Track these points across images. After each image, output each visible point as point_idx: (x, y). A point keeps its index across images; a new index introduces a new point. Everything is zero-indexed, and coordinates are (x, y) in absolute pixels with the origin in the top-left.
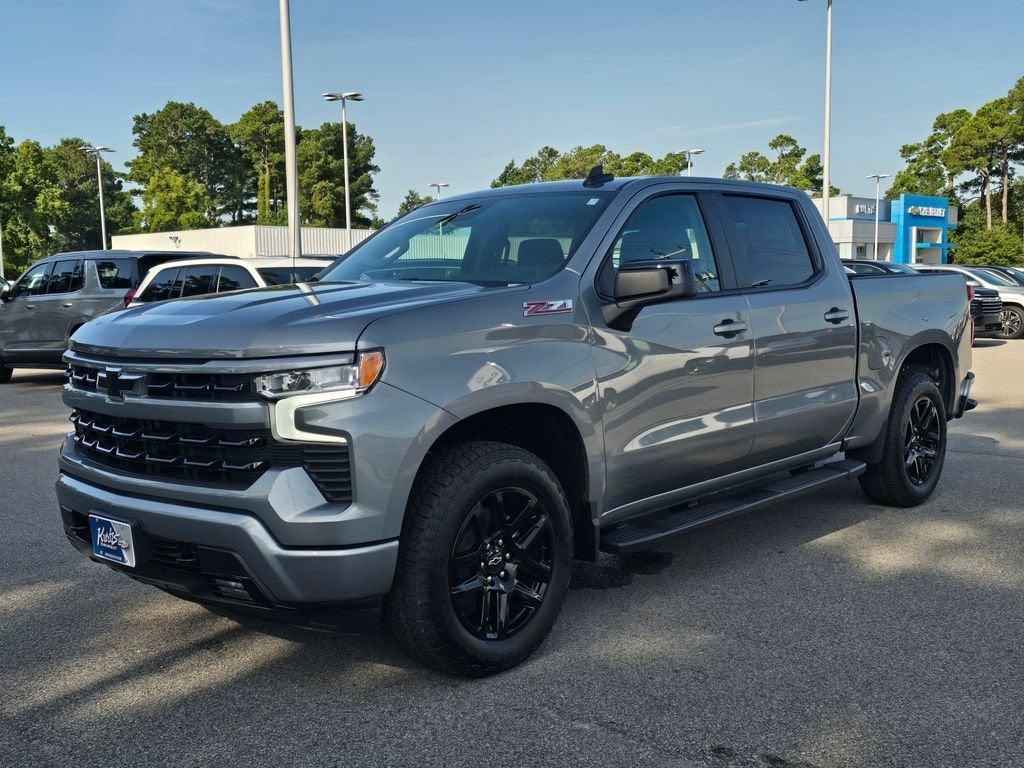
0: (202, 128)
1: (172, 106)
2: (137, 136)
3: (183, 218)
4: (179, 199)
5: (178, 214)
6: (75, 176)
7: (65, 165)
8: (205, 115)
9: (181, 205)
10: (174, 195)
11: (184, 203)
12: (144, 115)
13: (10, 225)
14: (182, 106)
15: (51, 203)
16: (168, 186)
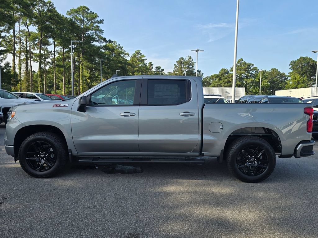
0: (309, 62)
1: (301, 58)
2: (290, 66)
3: (298, 86)
4: (298, 81)
5: (298, 84)
6: (273, 77)
7: (271, 75)
8: (310, 59)
9: (299, 83)
10: (297, 80)
11: (299, 82)
12: (293, 61)
13: (255, 89)
14: (304, 57)
15: (265, 84)
16: (296, 78)
